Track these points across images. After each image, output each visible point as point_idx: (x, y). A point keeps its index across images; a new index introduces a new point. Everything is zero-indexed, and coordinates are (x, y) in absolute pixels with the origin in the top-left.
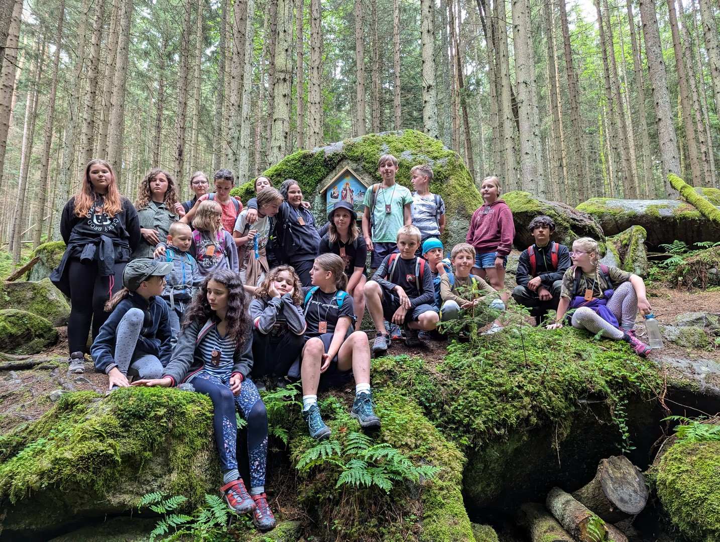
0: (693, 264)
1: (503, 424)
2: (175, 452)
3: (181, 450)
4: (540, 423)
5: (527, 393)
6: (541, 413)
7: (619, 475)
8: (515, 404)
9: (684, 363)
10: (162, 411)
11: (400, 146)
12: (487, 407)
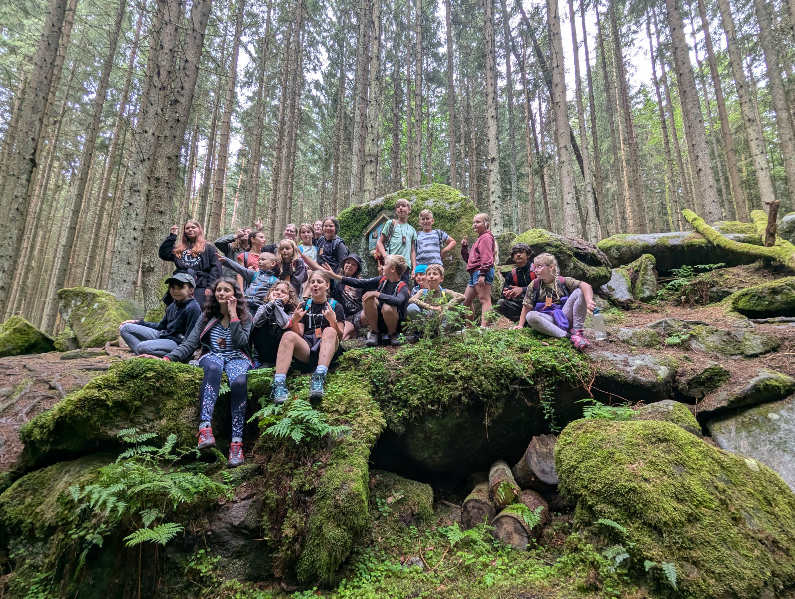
0: (695, 284)
1: (438, 401)
2: (165, 405)
3: (170, 404)
4: (471, 403)
5: (461, 378)
6: (472, 395)
7: (545, 450)
8: (450, 386)
9: (620, 357)
10: (150, 374)
11: (426, 196)
12: (424, 387)
